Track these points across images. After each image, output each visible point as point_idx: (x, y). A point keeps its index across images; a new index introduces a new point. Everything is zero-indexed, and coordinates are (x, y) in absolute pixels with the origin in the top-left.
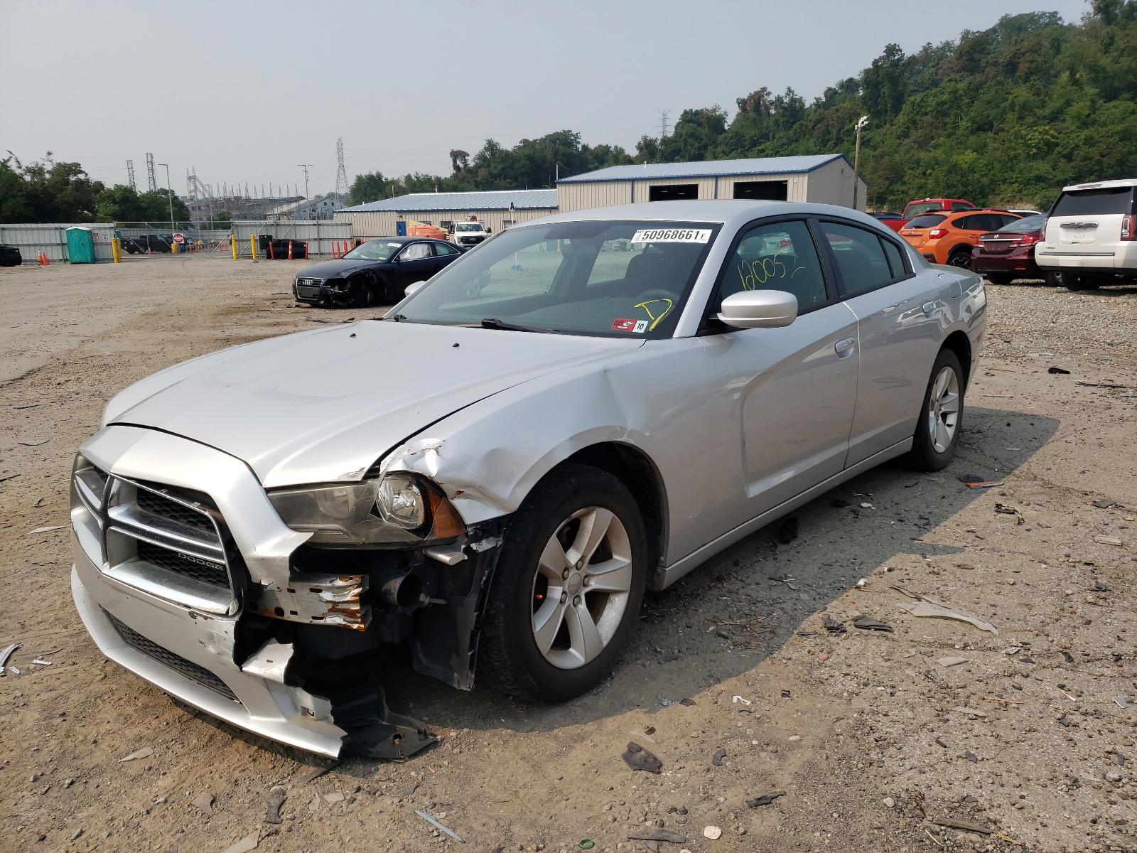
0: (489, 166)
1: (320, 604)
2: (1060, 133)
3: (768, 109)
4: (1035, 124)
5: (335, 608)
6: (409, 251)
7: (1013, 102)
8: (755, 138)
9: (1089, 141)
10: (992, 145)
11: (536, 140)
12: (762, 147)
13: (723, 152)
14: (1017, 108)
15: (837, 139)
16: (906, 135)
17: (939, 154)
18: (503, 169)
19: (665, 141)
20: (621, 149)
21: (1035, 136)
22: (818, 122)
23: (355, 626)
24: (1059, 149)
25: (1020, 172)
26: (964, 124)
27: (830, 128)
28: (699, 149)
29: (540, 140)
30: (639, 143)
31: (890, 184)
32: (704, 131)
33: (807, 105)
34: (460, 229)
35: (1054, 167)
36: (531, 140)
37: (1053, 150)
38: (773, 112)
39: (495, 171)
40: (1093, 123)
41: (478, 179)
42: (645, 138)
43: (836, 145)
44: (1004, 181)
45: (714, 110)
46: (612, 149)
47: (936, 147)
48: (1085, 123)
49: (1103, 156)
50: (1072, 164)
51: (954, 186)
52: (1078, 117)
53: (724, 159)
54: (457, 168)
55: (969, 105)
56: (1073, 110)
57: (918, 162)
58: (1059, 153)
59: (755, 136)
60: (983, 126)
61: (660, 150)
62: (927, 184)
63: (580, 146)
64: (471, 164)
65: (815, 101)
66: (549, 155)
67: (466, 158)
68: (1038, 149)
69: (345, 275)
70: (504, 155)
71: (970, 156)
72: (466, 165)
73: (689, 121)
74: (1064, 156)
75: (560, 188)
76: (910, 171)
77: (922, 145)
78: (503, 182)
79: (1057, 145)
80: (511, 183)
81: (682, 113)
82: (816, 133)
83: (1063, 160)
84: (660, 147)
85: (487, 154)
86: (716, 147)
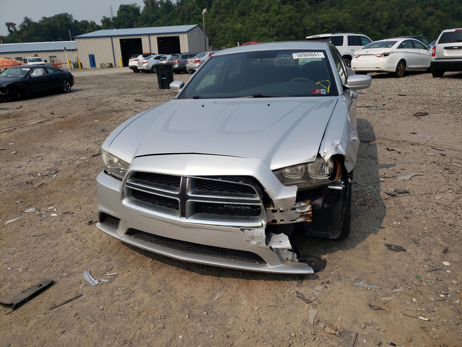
0: (28, 30)
1: (296, 214)
2: (269, 17)
3: (157, 5)
4: (261, 13)
5: (302, 215)
6: (34, 72)
7: (252, 4)
8: (154, 18)
9: (279, 20)
10: (247, 21)
11: (51, 17)
12: (158, 22)
13: (141, 24)
14: (254, 7)
15: (188, 18)
16: (215, 17)
17: (229, 24)
18: (36, 32)
19: (114, 19)
20: (94, 22)
21: (261, 18)
22: (179, 11)
23: (308, 221)
24: (270, 23)
25: (258, 32)
26: (236, 12)
27: (185, 14)
28: (130, 22)
29: (52, 17)
30: (102, 20)
31: (212, 37)
32: (131, 14)
33: (173, 4)
34: (30, 61)
35: (269, 30)
36: (48, 17)
37: (268, 24)
38: (159, 6)
39: (32, 33)
40: (280, 13)
41: (23, 36)
42: (104, 17)
43: (188, 21)
44: (253, 35)
45: (134, 5)
46: (89, 22)
47: (227, 22)
48: (277, 13)
49: (284, 26)
50: (275, 29)
51: (236, 38)
52: (275, 11)
53: (142, 27)
54: (10, 31)
55: (237, 5)
56: (273, 8)
57: (221, 28)
58: (270, 24)
59: (154, 17)
60: (243, 14)
61: (112, 23)
62: (225, 37)
63: (73, 21)
64: (18, 29)
65: (176, 2)
66: (58, 25)
67: (15, 26)
68: (263, 23)
69: (5, 85)
70: (35, 24)
71: (239, 26)
72: (15, 30)
73: (124, 10)
74: (272, 26)
75: (77, 40)
76: (218, 32)
77: (222, 21)
78: (37, 38)
79: (269, 21)
80: (41, 38)
81: (119, 6)
82: (179, 16)
83: (272, 27)
84: (112, 22)
85: (26, 24)
86: (137, 22)
